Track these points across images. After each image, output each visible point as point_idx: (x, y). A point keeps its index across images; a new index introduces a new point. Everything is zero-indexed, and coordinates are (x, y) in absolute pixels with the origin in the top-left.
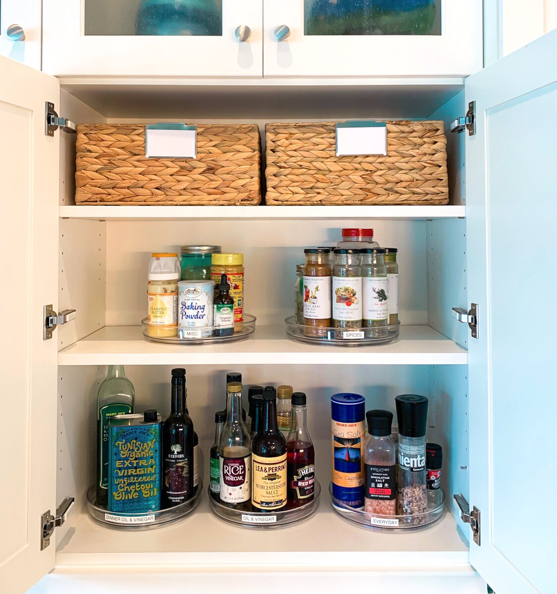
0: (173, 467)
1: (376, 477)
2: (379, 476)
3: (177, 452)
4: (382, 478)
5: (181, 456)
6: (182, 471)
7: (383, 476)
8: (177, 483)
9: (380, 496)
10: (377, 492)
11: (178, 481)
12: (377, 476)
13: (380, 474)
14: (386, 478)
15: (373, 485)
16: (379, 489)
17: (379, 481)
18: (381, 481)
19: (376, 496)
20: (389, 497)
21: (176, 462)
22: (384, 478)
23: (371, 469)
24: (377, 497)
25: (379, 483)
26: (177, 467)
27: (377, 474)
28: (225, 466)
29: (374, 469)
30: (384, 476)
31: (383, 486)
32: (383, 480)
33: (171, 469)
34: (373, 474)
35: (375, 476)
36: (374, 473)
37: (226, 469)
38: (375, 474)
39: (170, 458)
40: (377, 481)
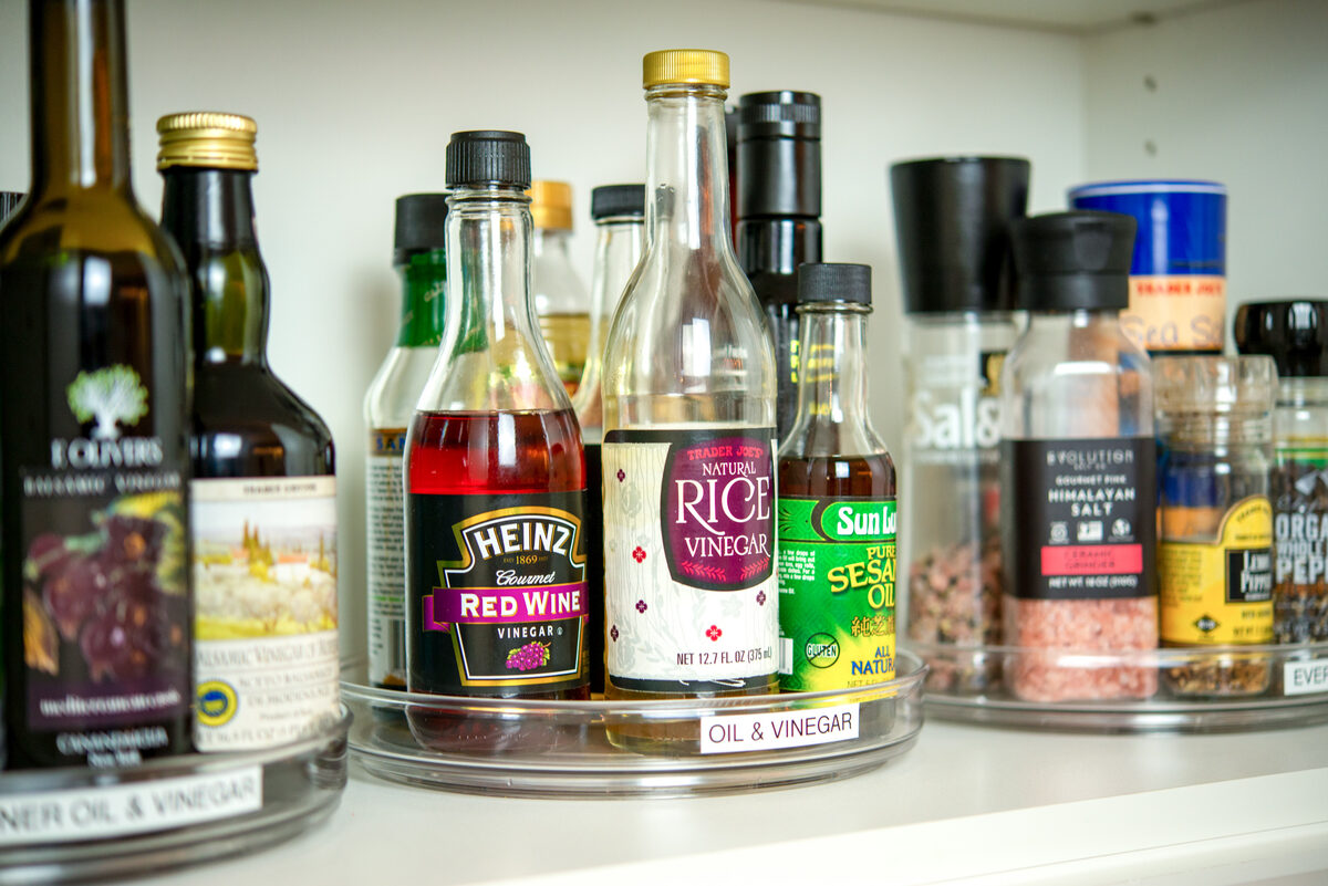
0: (87, 529)
1: (1071, 496)
2: (1085, 487)
3: (119, 424)
4: (1100, 495)
5: (144, 451)
6: (153, 557)
7: (1104, 486)
8: (118, 636)
9: (1091, 582)
10: (1077, 565)
11: (128, 624)
12: (1078, 488)
13: (1091, 480)
14: (1119, 495)
15: (1058, 532)
16: (1088, 550)
17: (1087, 510)
18: (1097, 512)
19: (1073, 582)
20: (1131, 581)
21: (112, 494)
22: (1110, 493)
23: (1051, 458)
24: (1076, 588)
25: (1088, 519)
26: (121, 528)
27: (1080, 480)
28: (681, 484)
29: (1062, 457)
30: (1110, 486)
31: (1108, 531)
32: (1108, 507)
33: (72, 544)
34: (1060, 481)
35: (1070, 488)
36: (1063, 474)
37: (690, 494)
38: (1067, 480)
39: (70, 470)
40: (1075, 510)
